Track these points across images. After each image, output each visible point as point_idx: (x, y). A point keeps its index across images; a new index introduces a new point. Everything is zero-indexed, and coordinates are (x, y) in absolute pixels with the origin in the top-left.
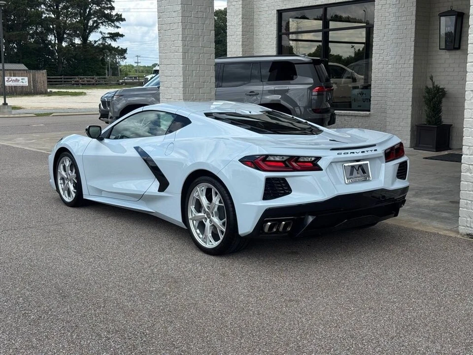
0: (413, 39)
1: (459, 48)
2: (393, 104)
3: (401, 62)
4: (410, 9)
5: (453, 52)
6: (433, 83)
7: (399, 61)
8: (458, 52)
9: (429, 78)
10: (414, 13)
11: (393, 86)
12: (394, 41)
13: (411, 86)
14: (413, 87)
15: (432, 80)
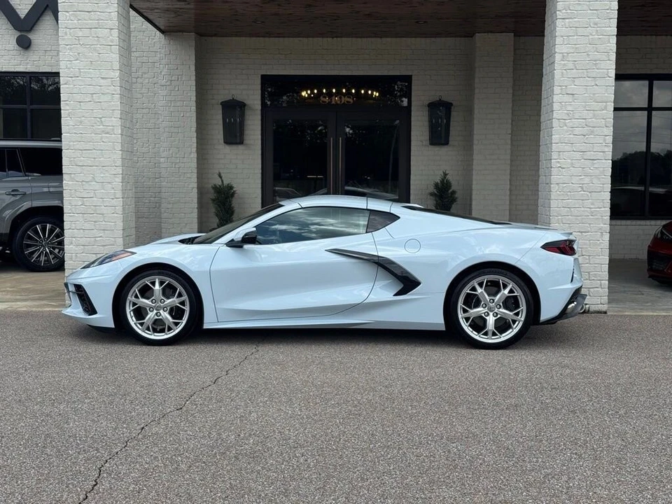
0: (194, 129)
1: (241, 143)
2: (170, 206)
3: (178, 156)
4: (187, 93)
5: (234, 147)
6: (222, 181)
7: (176, 154)
8: (240, 147)
9: (217, 176)
10: (194, 98)
11: (169, 185)
12: (167, 130)
13: (196, 185)
14: (198, 185)
15: (221, 177)
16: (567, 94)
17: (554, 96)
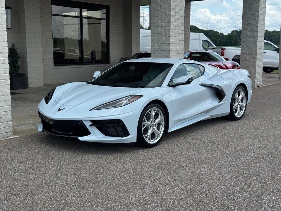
16: (174, 12)
17: (171, 13)
